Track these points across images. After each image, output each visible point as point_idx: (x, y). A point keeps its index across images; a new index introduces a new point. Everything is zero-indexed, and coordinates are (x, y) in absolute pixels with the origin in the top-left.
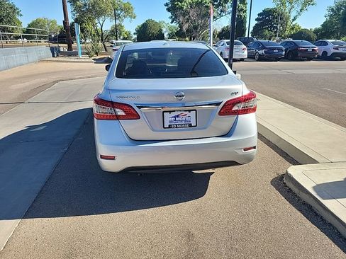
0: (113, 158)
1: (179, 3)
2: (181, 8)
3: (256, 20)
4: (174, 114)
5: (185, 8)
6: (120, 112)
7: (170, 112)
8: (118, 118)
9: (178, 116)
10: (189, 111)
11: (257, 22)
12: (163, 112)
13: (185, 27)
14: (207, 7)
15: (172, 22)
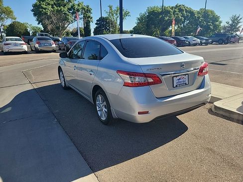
0: (147, 113)
1: (44, 10)
2: (46, 14)
3: (96, 24)
4: (178, 78)
5: (49, 14)
6: (151, 80)
7: (176, 76)
8: (149, 84)
9: (180, 79)
10: (185, 75)
11: (96, 26)
12: (173, 77)
13: (49, 27)
14: (65, 14)
15: (39, 24)
